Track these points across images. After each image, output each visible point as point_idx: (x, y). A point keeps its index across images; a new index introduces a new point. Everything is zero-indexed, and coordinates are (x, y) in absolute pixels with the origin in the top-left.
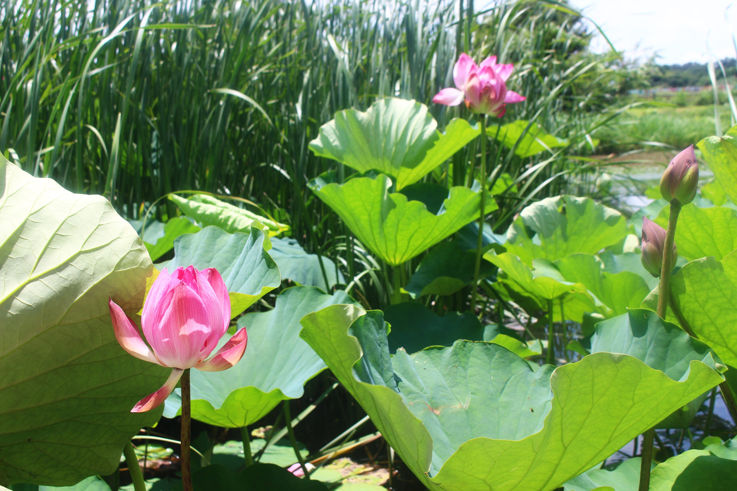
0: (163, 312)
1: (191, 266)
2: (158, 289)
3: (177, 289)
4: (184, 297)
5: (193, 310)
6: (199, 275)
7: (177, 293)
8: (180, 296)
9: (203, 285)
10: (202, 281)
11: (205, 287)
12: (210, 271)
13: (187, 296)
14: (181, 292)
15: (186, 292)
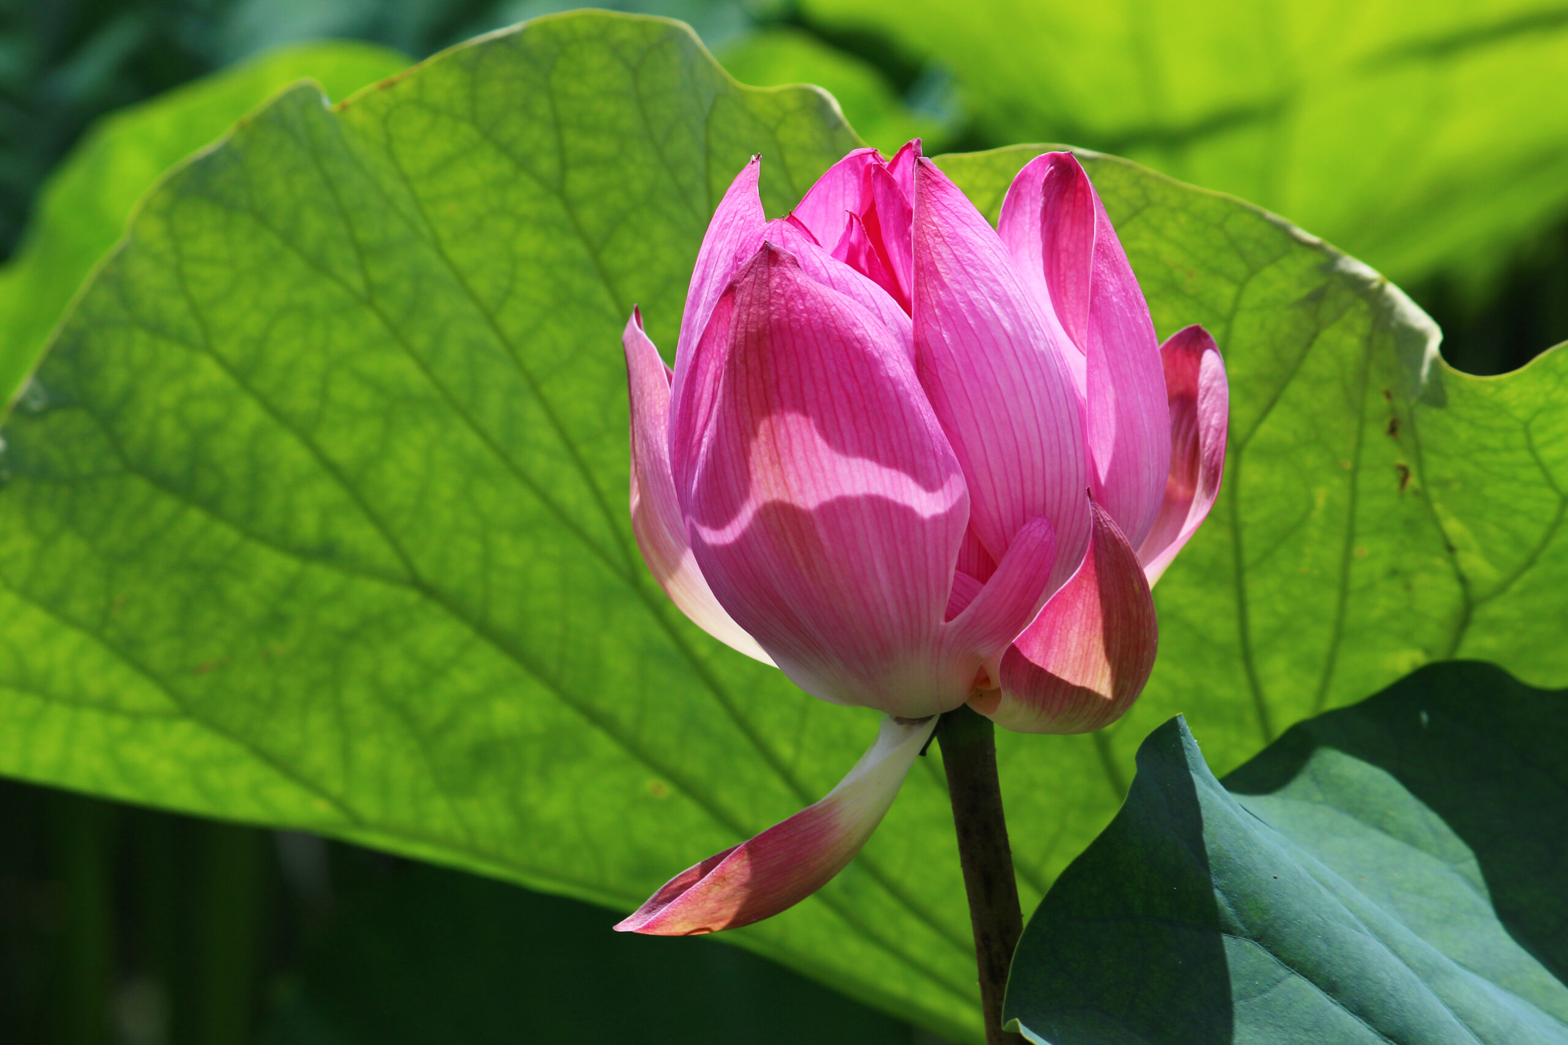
3: (747, 282)
4: (770, 327)
5: (822, 394)
6: (939, 194)
7: (742, 308)
8: (757, 323)
9: (950, 252)
10: (947, 227)
11: (959, 261)
12: (1051, 172)
13: (786, 319)
14: (762, 300)
15: (785, 297)
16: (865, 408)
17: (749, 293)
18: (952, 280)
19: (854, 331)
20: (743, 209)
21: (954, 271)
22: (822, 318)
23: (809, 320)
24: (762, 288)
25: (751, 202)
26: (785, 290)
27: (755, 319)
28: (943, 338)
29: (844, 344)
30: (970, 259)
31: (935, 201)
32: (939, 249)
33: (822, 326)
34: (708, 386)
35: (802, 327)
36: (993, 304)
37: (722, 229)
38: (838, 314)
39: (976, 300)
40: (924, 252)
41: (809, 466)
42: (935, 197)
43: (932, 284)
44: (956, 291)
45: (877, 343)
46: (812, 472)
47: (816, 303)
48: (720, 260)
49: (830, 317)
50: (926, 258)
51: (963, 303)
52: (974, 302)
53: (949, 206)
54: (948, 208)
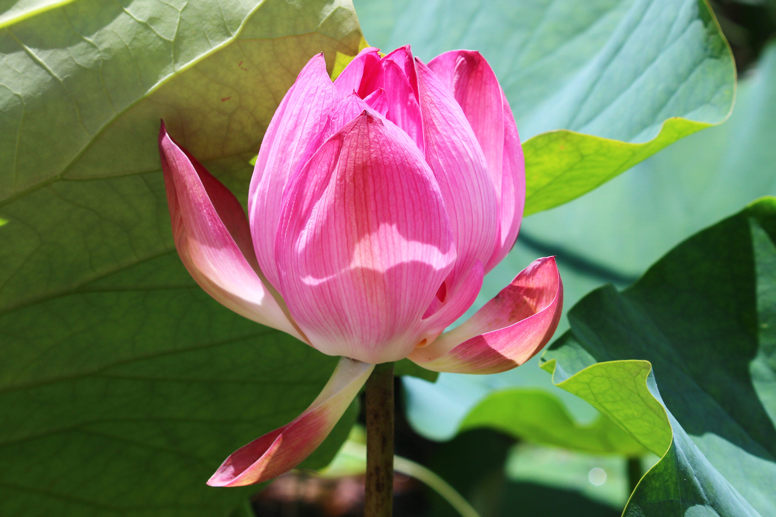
0: (306, 203)
1: (403, 48)
2: (296, 126)
3: (353, 134)
4: (371, 161)
5: (399, 201)
6: (428, 78)
7: (350, 149)
8: (362, 158)
9: (439, 113)
10: (436, 98)
11: (444, 118)
12: (463, 62)
13: (381, 157)
14: (365, 145)
15: (379, 144)
16: (421, 209)
17: (355, 140)
18: (442, 129)
19: (417, 164)
20: (322, 86)
21: (442, 124)
22: (401, 157)
23: (394, 158)
24: (364, 138)
25: (326, 82)
26: (379, 140)
27: (361, 156)
28: (439, 163)
29: (412, 172)
30: (451, 117)
31: (427, 83)
32: (433, 111)
33: (401, 161)
34: (311, 189)
35: (390, 162)
36: (464, 143)
37: (309, 97)
38: (408, 154)
39: (456, 141)
40: (427, 113)
41: (386, 241)
42: (427, 80)
43: (432, 132)
44: (445, 135)
45: (427, 171)
46: (387, 245)
47: (398, 148)
48: (310, 115)
49: (404, 156)
50: (428, 117)
51: (449, 142)
52: (455, 142)
53: (434, 86)
54: (434, 87)
